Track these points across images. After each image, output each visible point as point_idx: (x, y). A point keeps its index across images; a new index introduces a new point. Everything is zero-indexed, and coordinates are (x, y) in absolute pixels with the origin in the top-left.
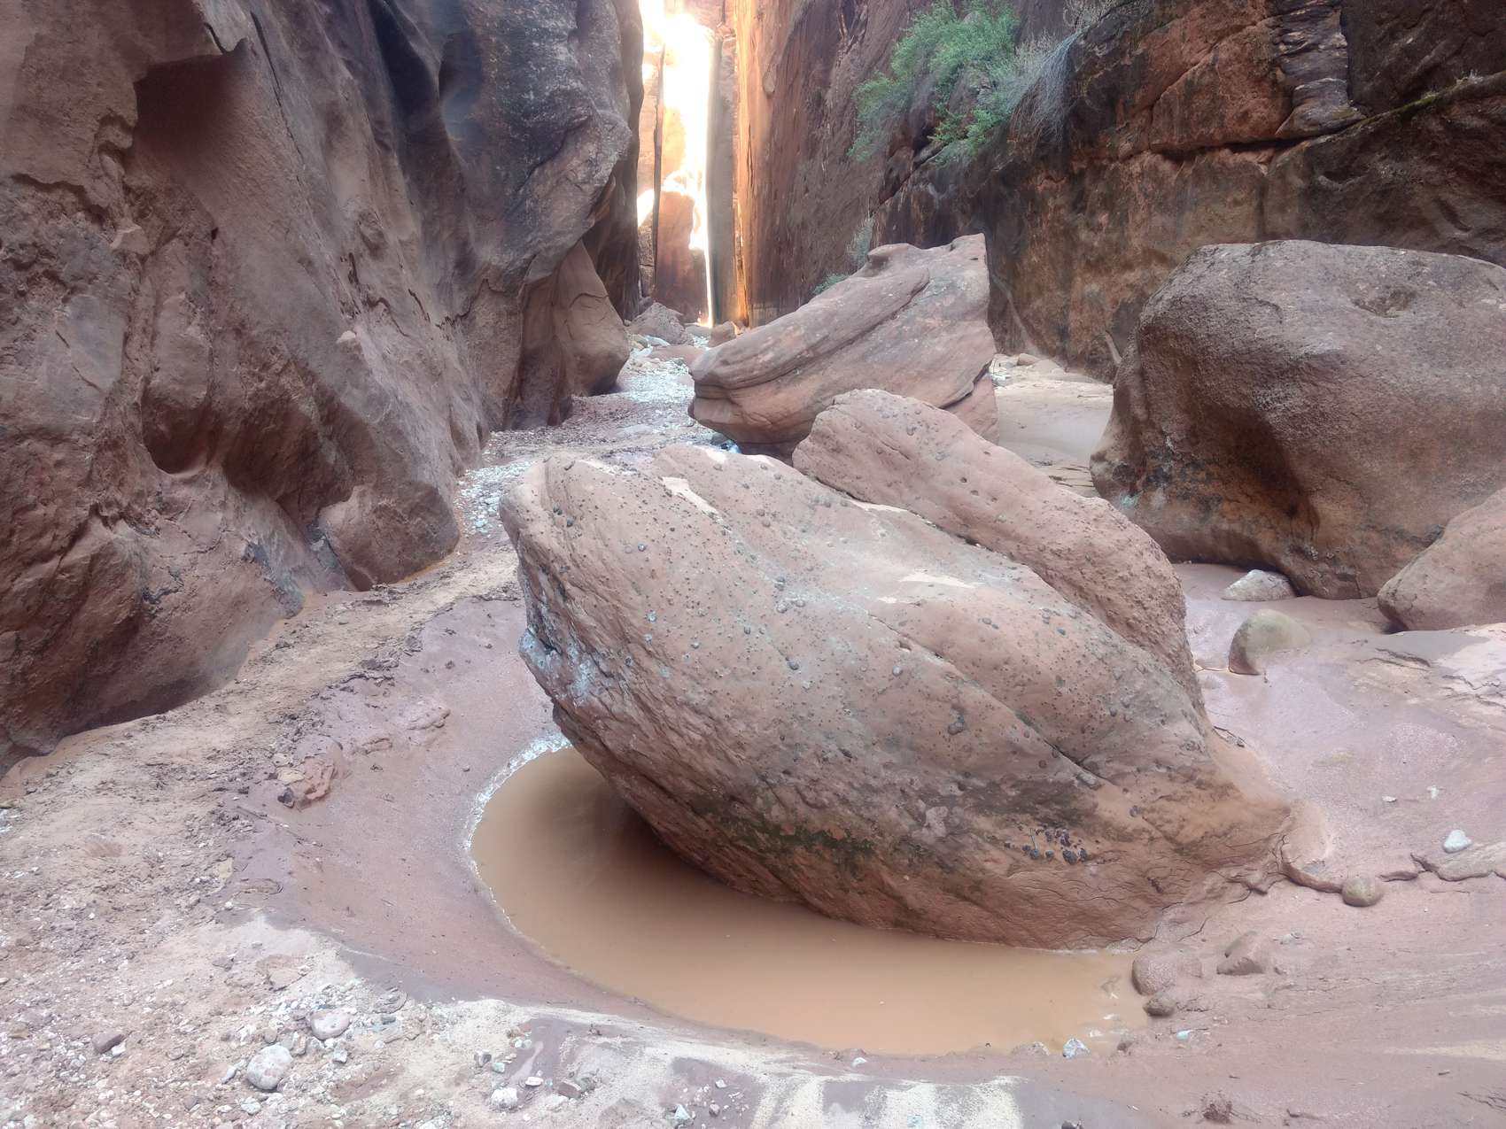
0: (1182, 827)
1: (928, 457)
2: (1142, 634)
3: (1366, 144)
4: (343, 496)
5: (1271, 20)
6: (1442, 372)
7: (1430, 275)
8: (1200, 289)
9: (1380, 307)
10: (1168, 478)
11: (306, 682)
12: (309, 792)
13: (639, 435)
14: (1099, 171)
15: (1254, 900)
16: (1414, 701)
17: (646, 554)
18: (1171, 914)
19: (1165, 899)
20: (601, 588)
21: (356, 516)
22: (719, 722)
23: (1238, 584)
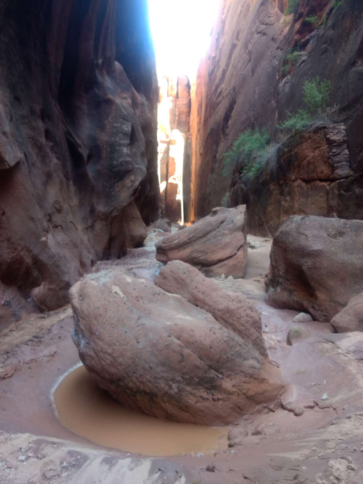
0: (248, 391)
1: (188, 281)
2: (244, 334)
3: (352, 183)
4: (38, 285)
5: (327, 146)
6: (349, 256)
7: (349, 228)
8: (288, 229)
9: (335, 236)
10: (281, 284)
11: (15, 342)
12: (6, 375)
13: (143, 262)
14: (287, 184)
15: (271, 414)
16: (327, 355)
17: (99, 310)
18: (245, 417)
19: (243, 412)
20: (87, 319)
21: (42, 291)
22: (115, 358)
23: (297, 317)
